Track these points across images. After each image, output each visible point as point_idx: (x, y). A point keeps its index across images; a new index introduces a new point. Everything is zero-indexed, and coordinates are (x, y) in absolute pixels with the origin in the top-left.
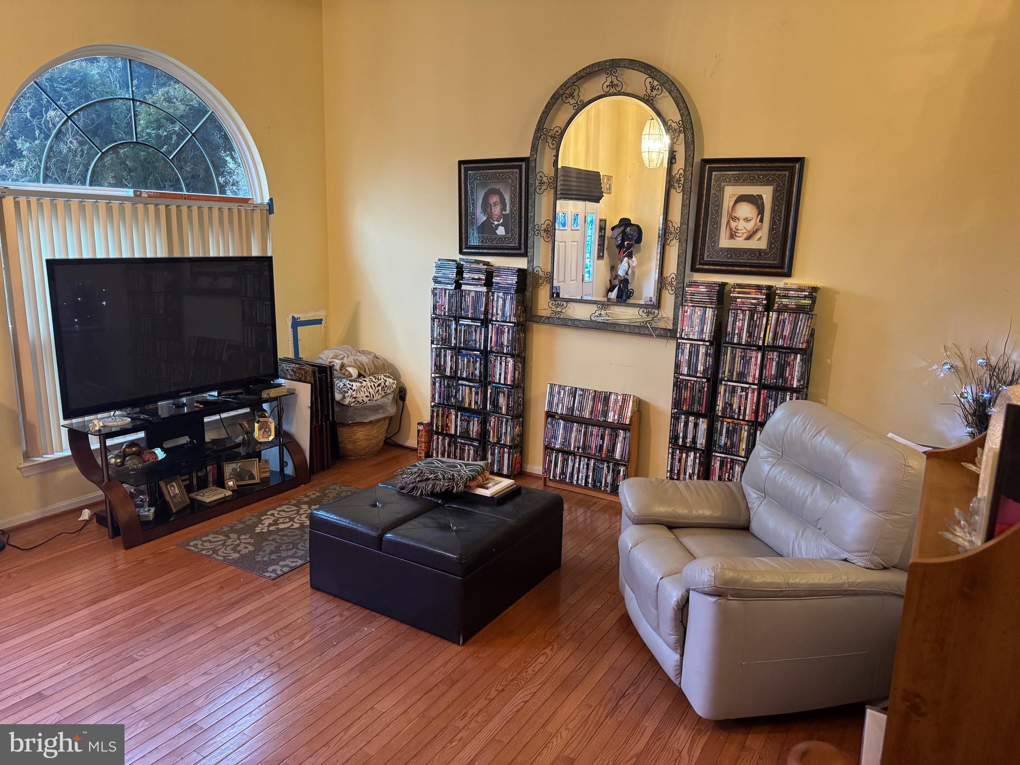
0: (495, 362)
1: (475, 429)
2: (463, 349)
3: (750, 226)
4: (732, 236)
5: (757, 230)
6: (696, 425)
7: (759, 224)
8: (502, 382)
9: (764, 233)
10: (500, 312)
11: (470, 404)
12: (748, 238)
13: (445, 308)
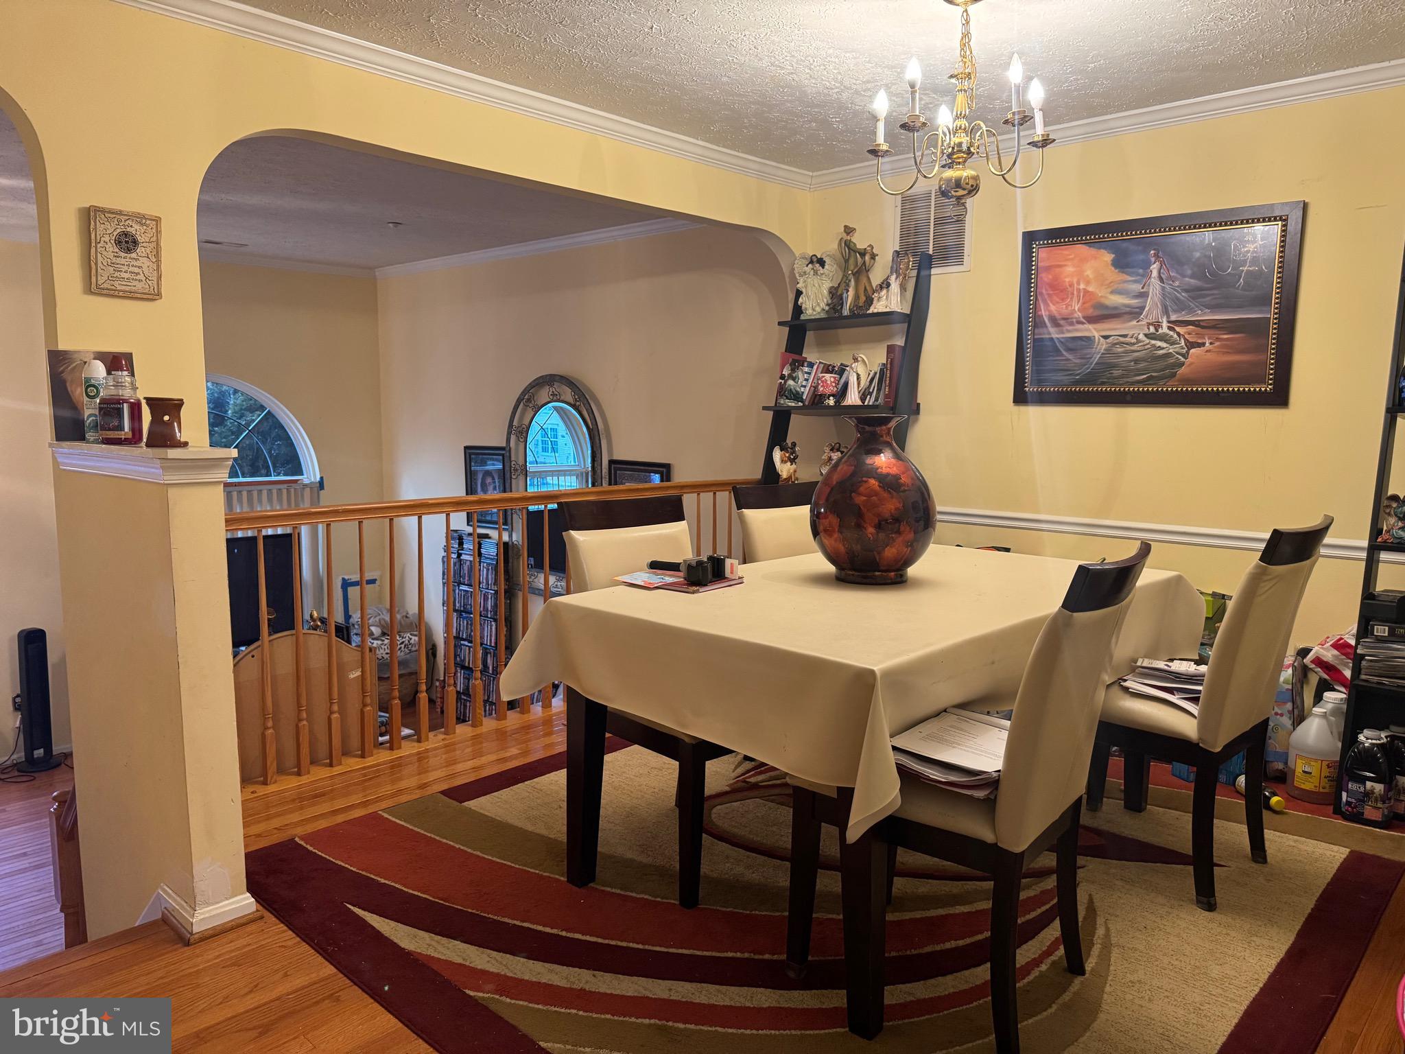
2: (463, 612)
8: (488, 644)
10: (484, 581)
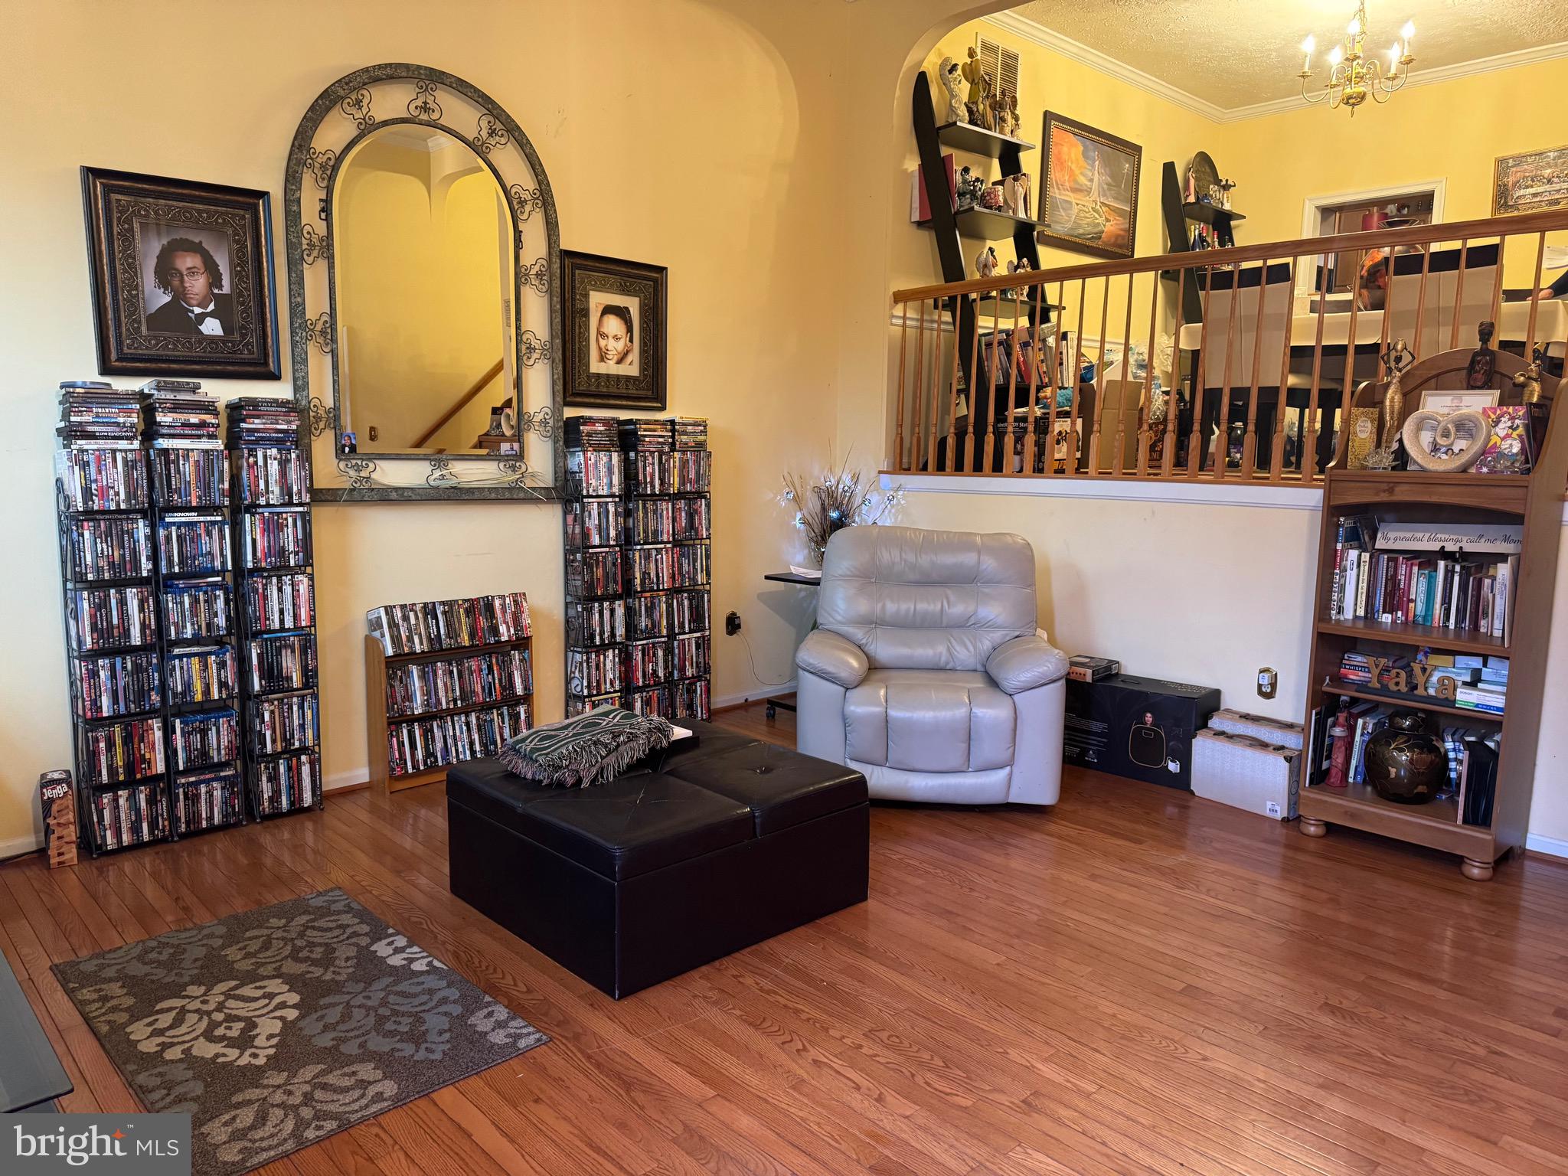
0: (265, 589)
1: (224, 742)
3: (620, 346)
4: (603, 358)
5: (628, 352)
6: (612, 611)
7: (629, 344)
8: (288, 625)
9: (634, 356)
11: (207, 691)
12: (619, 362)
13: (117, 494)
